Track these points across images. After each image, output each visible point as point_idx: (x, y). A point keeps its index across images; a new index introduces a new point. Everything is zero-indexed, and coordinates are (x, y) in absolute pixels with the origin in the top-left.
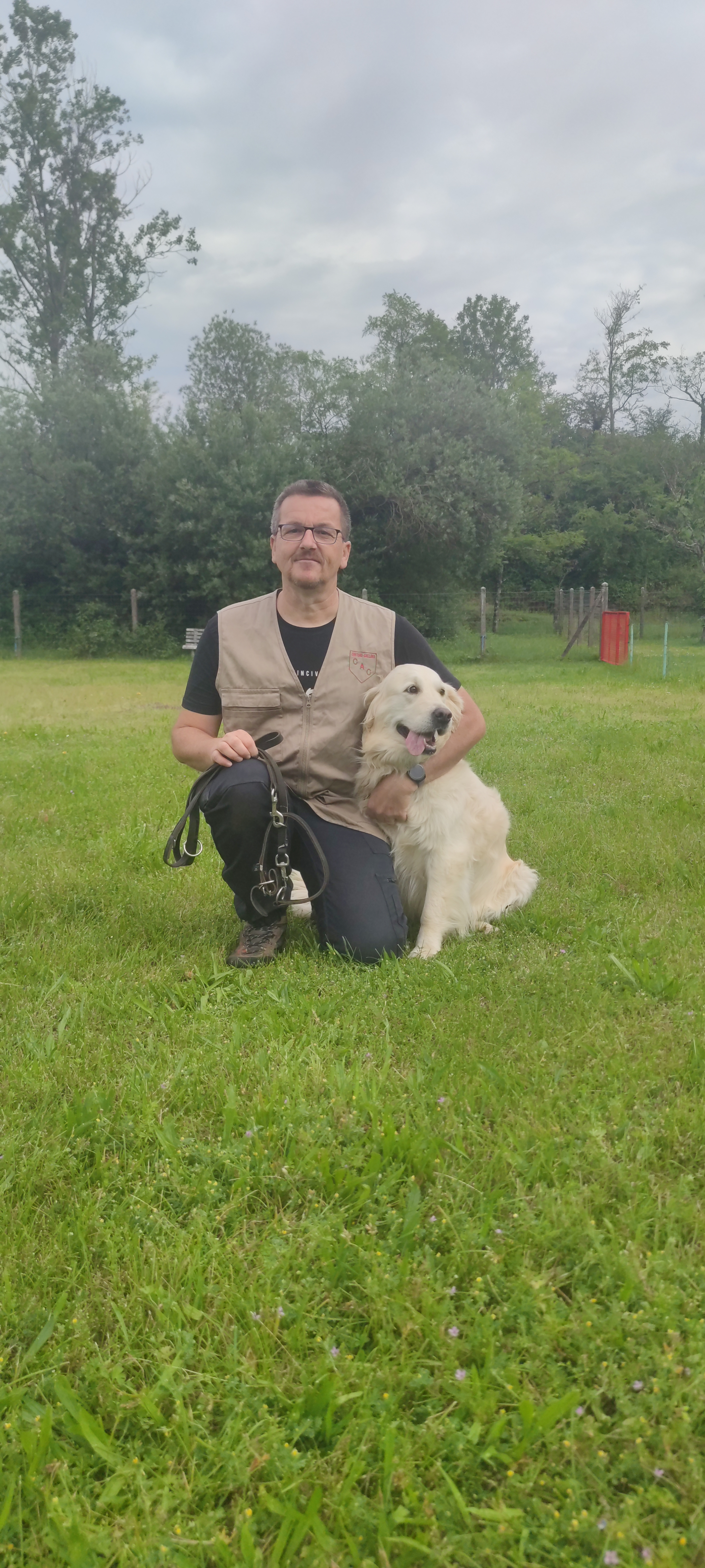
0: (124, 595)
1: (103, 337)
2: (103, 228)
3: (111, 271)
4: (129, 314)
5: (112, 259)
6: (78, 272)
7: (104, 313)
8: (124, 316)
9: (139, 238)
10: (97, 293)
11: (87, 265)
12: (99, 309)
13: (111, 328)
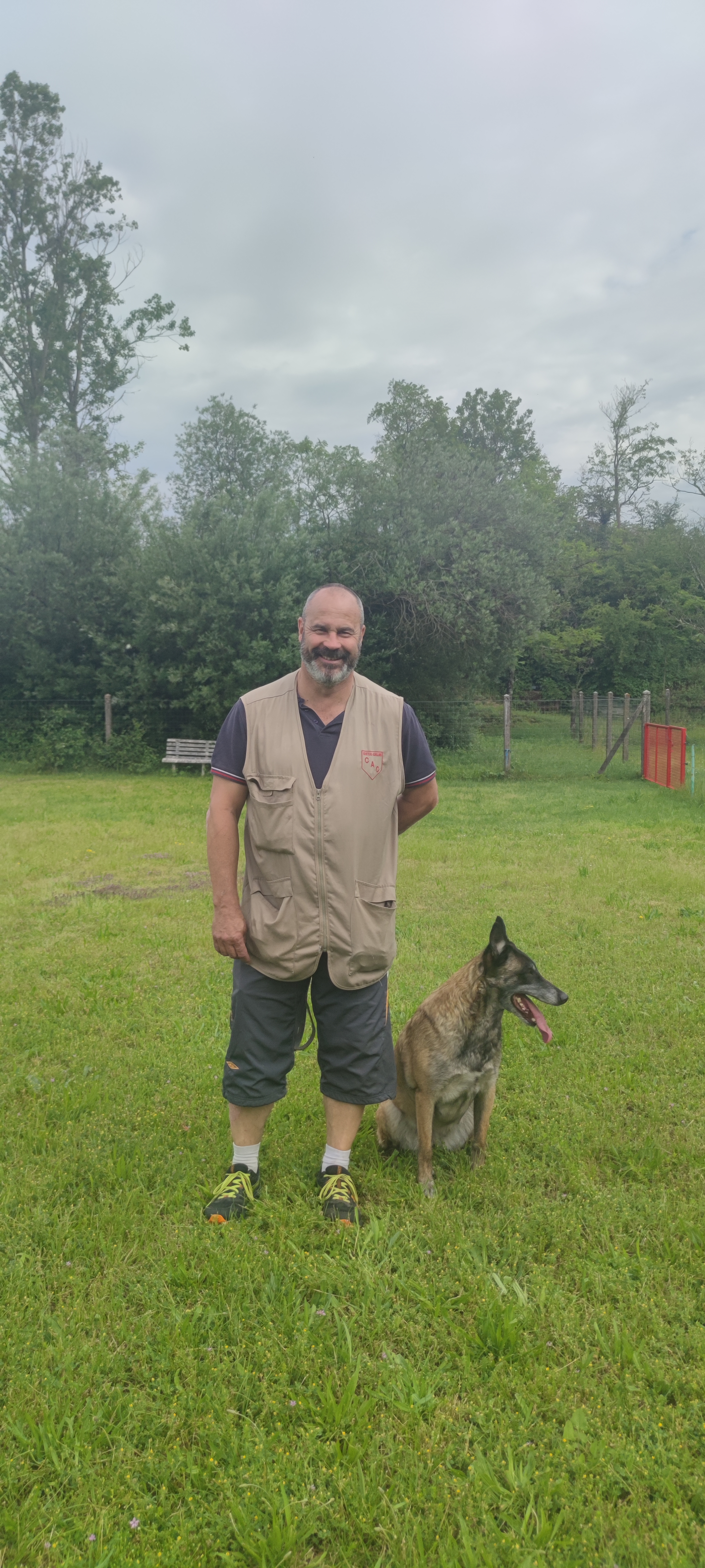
0: (97, 700)
1: (87, 422)
2: (91, 311)
3: (99, 355)
4: (116, 398)
5: (99, 342)
6: (62, 355)
7: (89, 398)
8: (111, 400)
9: (129, 322)
10: (82, 377)
11: (71, 348)
12: (84, 394)
13: (96, 413)
